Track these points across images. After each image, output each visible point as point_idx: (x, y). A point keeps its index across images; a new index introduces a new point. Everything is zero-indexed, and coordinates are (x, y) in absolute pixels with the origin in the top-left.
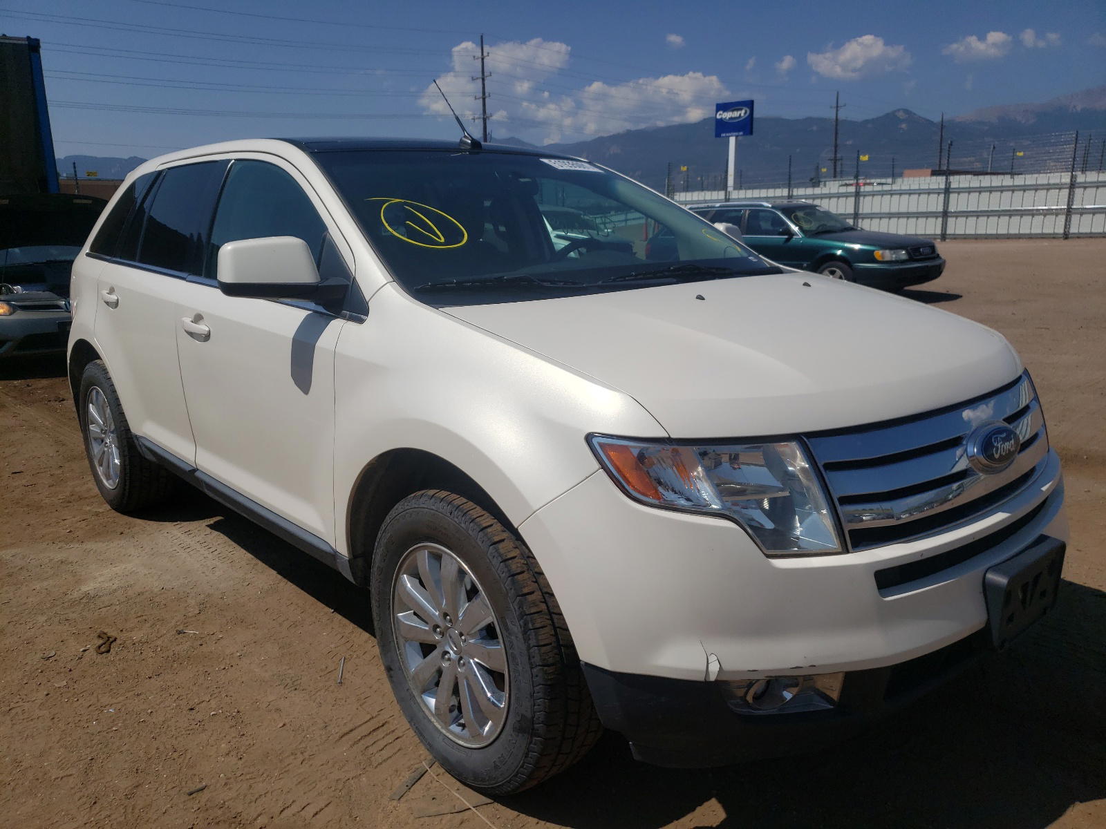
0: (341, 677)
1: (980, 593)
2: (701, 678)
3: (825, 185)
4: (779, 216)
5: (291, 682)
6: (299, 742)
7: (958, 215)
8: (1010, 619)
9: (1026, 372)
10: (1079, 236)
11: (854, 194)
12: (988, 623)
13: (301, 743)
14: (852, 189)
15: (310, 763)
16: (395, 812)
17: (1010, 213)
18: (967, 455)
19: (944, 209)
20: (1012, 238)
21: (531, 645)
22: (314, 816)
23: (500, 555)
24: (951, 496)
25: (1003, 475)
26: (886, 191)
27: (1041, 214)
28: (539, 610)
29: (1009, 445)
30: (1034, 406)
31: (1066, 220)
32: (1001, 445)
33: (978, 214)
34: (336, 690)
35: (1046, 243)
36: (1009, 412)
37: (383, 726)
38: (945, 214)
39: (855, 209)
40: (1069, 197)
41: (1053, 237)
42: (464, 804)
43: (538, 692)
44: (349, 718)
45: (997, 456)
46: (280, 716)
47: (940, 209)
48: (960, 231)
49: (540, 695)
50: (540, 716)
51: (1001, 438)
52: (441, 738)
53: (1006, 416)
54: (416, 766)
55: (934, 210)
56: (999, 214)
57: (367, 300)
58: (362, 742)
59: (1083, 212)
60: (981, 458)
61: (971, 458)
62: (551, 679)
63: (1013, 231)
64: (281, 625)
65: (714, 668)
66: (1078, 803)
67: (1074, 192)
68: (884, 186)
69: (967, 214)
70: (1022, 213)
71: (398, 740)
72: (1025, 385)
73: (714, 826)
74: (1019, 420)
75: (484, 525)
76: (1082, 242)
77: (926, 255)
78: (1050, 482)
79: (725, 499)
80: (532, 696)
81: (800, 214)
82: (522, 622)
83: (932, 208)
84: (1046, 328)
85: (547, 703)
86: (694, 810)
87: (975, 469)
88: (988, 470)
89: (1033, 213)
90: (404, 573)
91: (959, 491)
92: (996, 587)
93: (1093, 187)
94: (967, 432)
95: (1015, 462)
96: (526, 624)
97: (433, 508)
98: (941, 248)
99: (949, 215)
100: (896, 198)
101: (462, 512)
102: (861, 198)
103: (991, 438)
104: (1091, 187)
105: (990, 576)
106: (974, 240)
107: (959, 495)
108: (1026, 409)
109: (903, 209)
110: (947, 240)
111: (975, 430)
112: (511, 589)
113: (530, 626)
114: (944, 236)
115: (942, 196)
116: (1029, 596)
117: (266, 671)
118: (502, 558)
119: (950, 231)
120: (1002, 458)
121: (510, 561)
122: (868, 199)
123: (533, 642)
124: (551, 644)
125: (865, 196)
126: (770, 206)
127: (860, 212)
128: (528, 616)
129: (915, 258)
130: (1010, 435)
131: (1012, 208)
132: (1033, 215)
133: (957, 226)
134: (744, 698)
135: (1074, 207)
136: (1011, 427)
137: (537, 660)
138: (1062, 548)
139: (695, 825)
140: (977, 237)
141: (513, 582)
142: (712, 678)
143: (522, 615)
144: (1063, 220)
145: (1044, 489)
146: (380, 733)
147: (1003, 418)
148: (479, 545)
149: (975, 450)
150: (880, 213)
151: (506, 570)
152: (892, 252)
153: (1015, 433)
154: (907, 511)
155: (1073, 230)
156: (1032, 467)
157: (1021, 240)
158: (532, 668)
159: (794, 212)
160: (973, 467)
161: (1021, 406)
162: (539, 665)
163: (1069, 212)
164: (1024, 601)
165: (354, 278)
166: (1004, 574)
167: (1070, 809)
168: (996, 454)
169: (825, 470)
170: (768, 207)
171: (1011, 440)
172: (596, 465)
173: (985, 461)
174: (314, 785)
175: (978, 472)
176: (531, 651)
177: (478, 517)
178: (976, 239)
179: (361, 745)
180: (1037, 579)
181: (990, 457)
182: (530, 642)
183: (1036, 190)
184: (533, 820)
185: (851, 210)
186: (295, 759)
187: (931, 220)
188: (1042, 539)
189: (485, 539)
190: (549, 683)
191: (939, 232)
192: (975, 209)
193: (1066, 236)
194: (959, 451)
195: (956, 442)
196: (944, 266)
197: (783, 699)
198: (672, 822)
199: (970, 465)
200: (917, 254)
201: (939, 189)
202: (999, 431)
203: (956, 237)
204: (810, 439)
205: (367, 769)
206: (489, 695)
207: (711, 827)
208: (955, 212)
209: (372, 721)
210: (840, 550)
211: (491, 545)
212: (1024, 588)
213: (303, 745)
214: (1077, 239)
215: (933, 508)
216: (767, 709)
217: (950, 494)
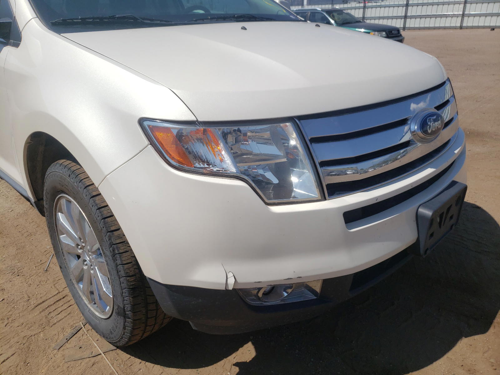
0: (48, 266)
1: (414, 221)
2: (223, 288)
3: (350, 3)
4: (325, 15)
5: (16, 271)
6: (8, 312)
7: (412, 17)
8: (432, 235)
9: (448, 79)
10: (467, 28)
11: (363, 7)
12: (418, 239)
13: (9, 312)
14: (362, 5)
15: (11, 325)
16: (54, 358)
17: (436, 16)
18: (411, 132)
19: (405, 15)
20: (436, 29)
21: (118, 264)
22: (2, 363)
23: (96, 205)
24: (399, 157)
25: (432, 143)
26: (378, 5)
27: (450, 17)
28: (122, 241)
29: (438, 124)
30: (452, 100)
31: (462, 20)
32: (432, 124)
33: (421, 17)
34: (42, 275)
35: (451, 31)
36: (438, 104)
37: (63, 298)
38: (406, 17)
39: (363, 15)
40: (464, 8)
41: (455, 28)
42: (98, 351)
43: (125, 293)
44: (45, 293)
45: (429, 131)
46: (3, 293)
47: (404, 15)
48: (412, 26)
49: (127, 294)
50: (128, 307)
51: (432, 119)
52: (88, 310)
53: (436, 106)
54: (77, 325)
55: (400, 15)
56: (430, 16)
57: (21, 31)
58: (48, 309)
59: (469, 15)
60: (420, 133)
61: (413, 133)
62: (132, 285)
63: (437, 25)
64: (22, 235)
65: (231, 281)
66: (464, 338)
67: (466, 5)
68: (377, 3)
69: (415, 17)
70: (441, 16)
71: (71, 307)
72: (447, 87)
73: (248, 361)
74: (444, 108)
75: (88, 184)
76: (468, 31)
77: (395, 34)
78: (460, 147)
79: (238, 165)
80: (122, 295)
81: (335, 14)
82: (111, 249)
83: (400, 14)
84: (450, 70)
85: (132, 300)
86: (237, 350)
87: (415, 141)
88: (423, 140)
89: (446, 16)
90: (58, 212)
91: (404, 154)
92: (424, 217)
93: (475, 3)
94: (411, 116)
95: (440, 135)
96: (114, 250)
97: (61, 172)
98: (402, 33)
99: (408, 17)
100: (383, 9)
101: (75, 175)
102: (366, 9)
103: (426, 119)
104: (474, 3)
105: (421, 210)
106: (418, 30)
107: (404, 156)
108: (447, 102)
109: (386, 15)
110: (406, 30)
111: (417, 113)
112: (103, 227)
113: (116, 252)
114: (404, 28)
115: (405, 8)
116: (443, 220)
117: (4, 264)
118: (97, 207)
119: (407, 26)
120: (433, 133)
121: (103, 209)
122: (370, 10)
123: (119, 262)
124: (131, 262)
125: (368, 8)
126: (320, 10)
127: (366, 16)
128: (115, 245)
129: (390, 36)
130: (438, 118)
131: (437, 14)
132: (446, 17)
133: (411, 23)
134: (257, 295)
135: (466, 13)
136: (439, 112)
137: (122, 273)
138: (465, 189)
139: (236, 361)
140: (420, 29)
141: (105, 223)
142: (230, 288)
143: (111, 245)
144: (460, 20)
145: (456, 152)
146: (61, 303)
147: (434, 107)
148: (84, 198)
149: (416, 127)
150: (375, 17)
151: (100, 215)
152: (379, 33)
153: (442, 116)
154: (371, 167)
155: (464, 25)
156: (449, 139)
157: (440, 30)
158: (120, 278)
159: (332, 13)
160: (414, 139)
161: (445, 100)
162: (124, 277)
163: (463, 15)
164: (440, 223)
165: (15, 17)
166: (429, 208)
167: (459, 342)
168: (429, 129)
169: (311, 144)
170: (319, 10)
171: (439, 120)
172: (146, 142)
173: (422, 135)
174: (9, 340)
175: (417, 142)
176: (118, 267)
177: (84, 179)
178: (419, 29)
179: (47, 312)
180: (449, 209)
181: (425, 132)
182: (117, 262)
183: (449, 4)
184: (138, 361)
185: (361, 16)
186: (3, 323)
187: (399, 20)
188: (454, 183)
189: (88, 194)
190: (131, 287)
191: (402, 26)
192: (420, 14)
193: (461, 27)
194: (406, 128)
195: (403, 122)
196: (404, 40)
197: (283, 295)
198: (223, 359)
199: (411, 138)
200: (391, 34)
201: (403, 4)
202: (432, 115)
203: (410, 29)
204: (302, 121)
205: (46, 328)
206: (104, 290)
207: (246, 362)
208: (410, 16)
209: (58, 295)
210: (320, 198)
211: (91, 198)
212: (441, 216)
213: (10, 313)
214: (466, 29)
215: (388, 164)
216: (272, 301)
217: (398, 156)
